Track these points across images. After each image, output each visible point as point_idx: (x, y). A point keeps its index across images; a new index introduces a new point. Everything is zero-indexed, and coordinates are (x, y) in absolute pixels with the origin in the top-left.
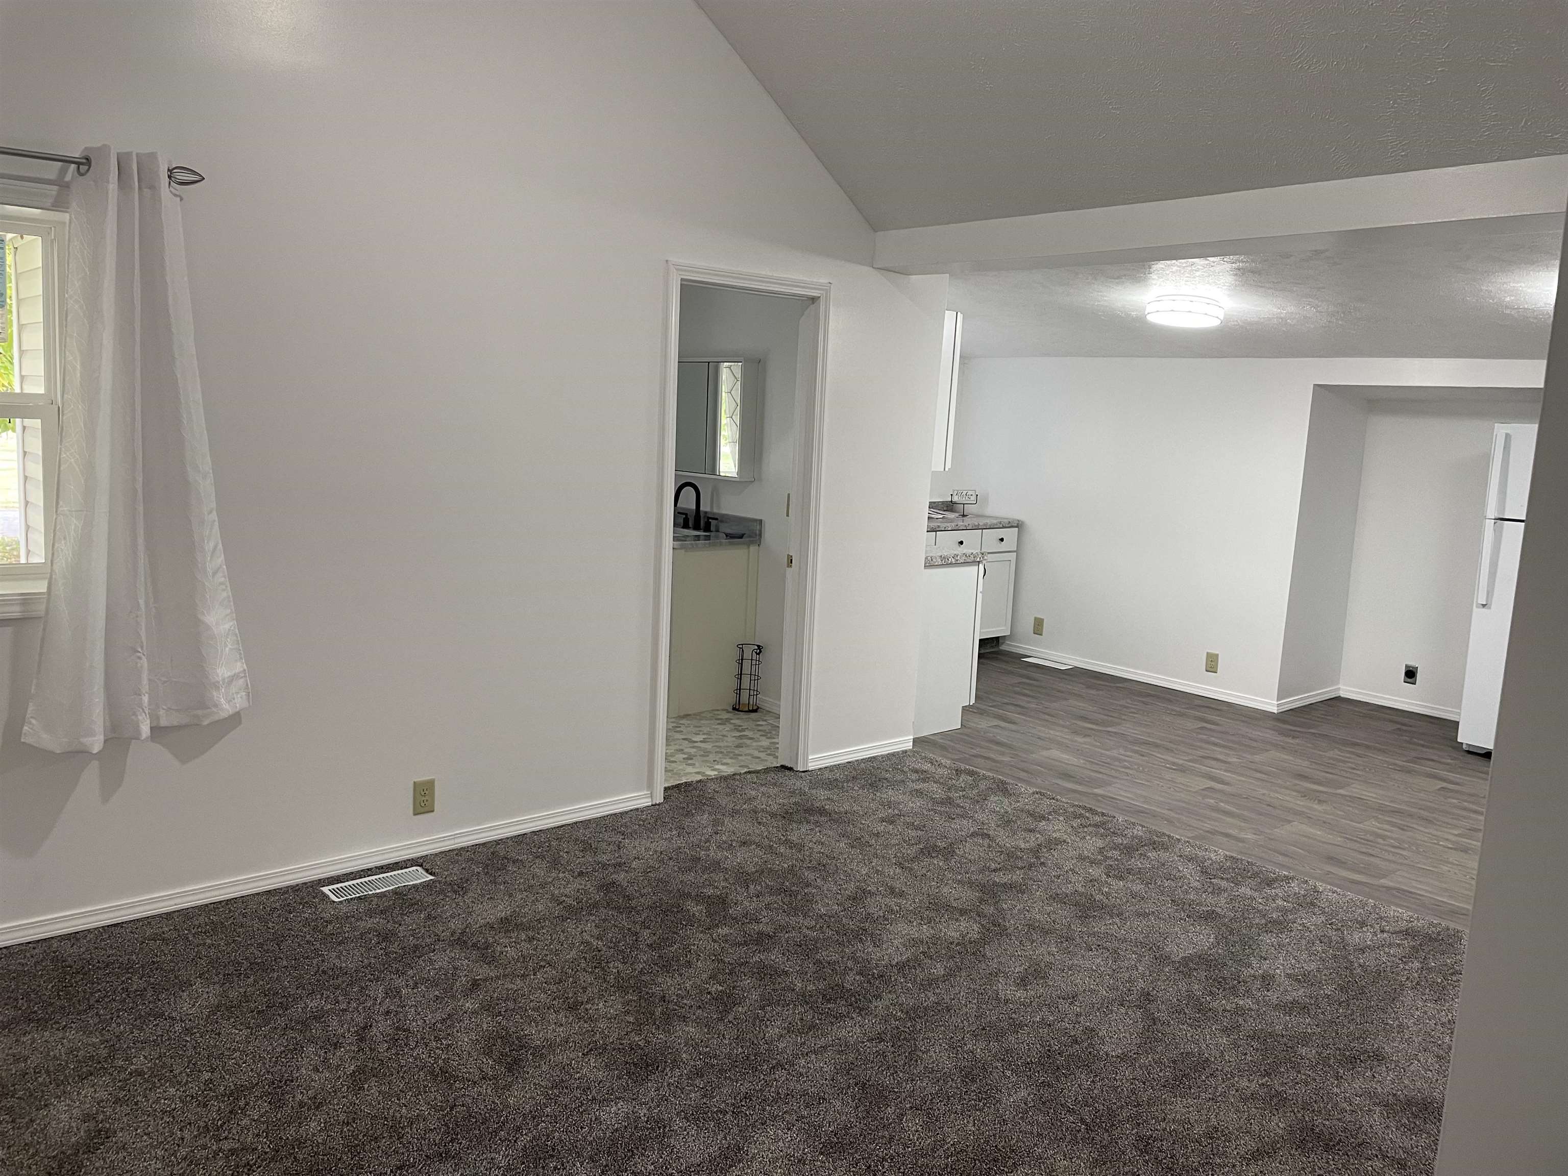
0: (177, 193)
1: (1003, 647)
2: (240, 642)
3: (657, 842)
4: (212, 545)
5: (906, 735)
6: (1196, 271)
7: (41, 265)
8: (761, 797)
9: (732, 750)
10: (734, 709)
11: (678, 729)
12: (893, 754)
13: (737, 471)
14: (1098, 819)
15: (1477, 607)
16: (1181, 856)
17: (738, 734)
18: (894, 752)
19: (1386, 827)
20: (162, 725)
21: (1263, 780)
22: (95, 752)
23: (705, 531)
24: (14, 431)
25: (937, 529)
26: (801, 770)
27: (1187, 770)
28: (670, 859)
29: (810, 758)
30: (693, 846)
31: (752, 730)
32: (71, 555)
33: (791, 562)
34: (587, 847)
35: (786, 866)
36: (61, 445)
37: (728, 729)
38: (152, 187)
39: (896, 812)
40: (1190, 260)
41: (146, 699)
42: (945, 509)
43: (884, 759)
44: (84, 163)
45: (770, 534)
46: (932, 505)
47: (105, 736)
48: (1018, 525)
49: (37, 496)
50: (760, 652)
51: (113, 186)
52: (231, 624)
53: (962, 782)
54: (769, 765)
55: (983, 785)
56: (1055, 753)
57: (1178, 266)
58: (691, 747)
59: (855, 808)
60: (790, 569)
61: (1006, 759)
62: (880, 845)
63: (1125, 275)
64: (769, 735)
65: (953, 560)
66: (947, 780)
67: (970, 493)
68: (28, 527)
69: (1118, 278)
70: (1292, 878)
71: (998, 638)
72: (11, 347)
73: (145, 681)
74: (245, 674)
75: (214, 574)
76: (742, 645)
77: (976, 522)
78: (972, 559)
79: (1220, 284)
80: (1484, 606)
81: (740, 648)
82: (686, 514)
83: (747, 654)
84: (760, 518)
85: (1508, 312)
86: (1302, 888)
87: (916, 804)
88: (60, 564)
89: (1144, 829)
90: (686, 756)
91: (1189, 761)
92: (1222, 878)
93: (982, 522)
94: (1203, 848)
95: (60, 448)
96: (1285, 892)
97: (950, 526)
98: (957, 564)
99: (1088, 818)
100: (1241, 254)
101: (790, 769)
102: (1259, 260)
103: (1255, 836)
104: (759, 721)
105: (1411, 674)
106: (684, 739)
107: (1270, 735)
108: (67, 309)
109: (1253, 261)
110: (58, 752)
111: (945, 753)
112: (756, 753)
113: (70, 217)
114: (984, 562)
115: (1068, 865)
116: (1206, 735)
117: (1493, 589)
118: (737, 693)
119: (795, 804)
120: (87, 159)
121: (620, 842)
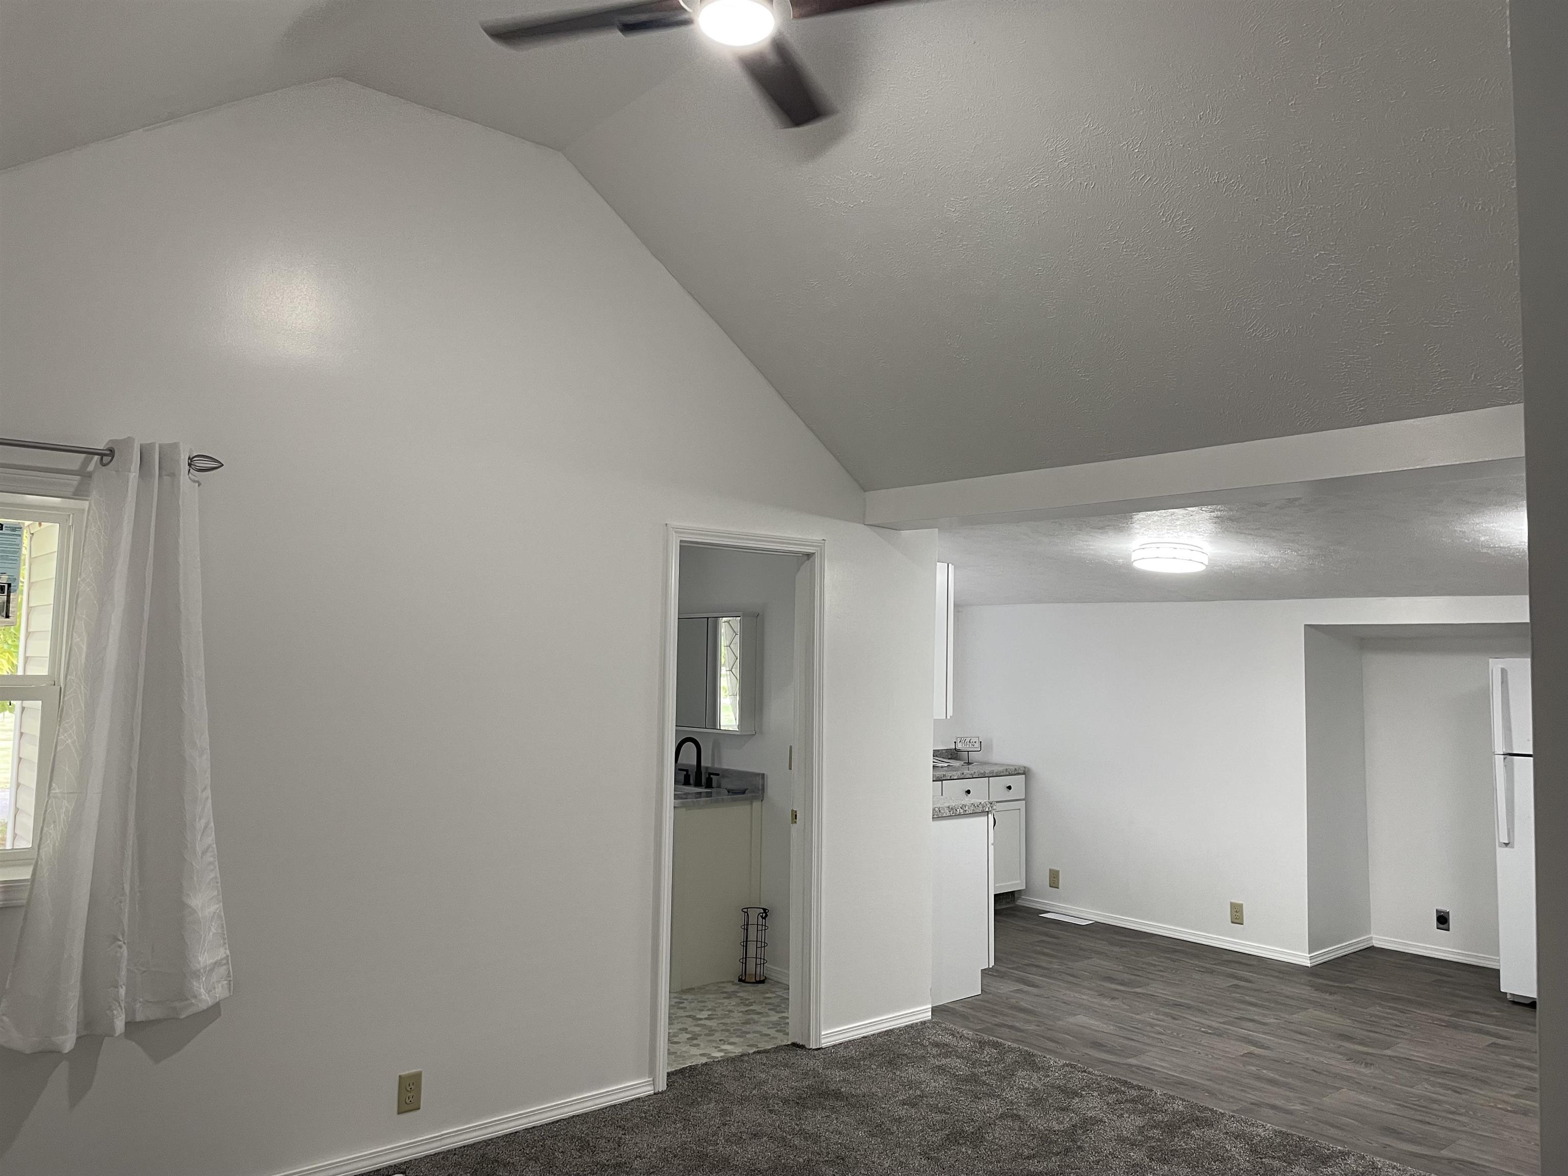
0: (196, 479)
1: (1020, 902)
2: (225, 925)
3: (660, 1137)
4: (203, 822)
5: (926, 1004)
6: (1177, 520)
7: (56, 550)
8: (772, 1081)
9: (739, 1028)
10: (740, 980)
11: (681, 1005)
12: (911, 1026)
13: (737, 724)
14: (1134, 1093)
15: (1500, 846)
16: (1227, 1133)
17: (745, 1009)
18: (912, 1024)
19: (1441, 1091)
20: (138, 1020)
21: (1304, 1042)
22: (66, 1051)
23: (707, 787)
24: (11, 711)
25: (943, 778)
26: (814, 1048)
27: (1223, 1034)
28: (675, 1156)
29: (823, 1033)
30: (699, 1140)
31: (761, 1003)
32: (59, 839)
33: (796, 819)
34: (584, 1146)
35: (801, 1160)
36: (59, 726)
37: (735, 1003)
38: (173, 475)
39: (918, 1092)
40: (1170, 510)
41: (122, 991)
42: (949, 757)
43: (902, 1032)
44: (108, 455)
45: (773, 789)
46: (937, 754)
47: (77, 1033)
48: (1025, 772)
49: (30, 778)
50: (766, 916)
51: (134, 475)
52: (218, 906)
53: (987, 1056)
54: (779, 1043)
55: (1010, 1058)
56: (1081, 1019)
57: (1159, 516)
58: (695, 1026)
59: (873, 1090)
60: (794, 825)
61: (1032, 1027)
62: (903, 1133)
63: (1108, 526)
64: (778, 1009)
65: (962, 811)
66: (971, 1053)
67: (973, 740)
68: (17, 810)
69: (1102, 528)
70: (1348, 1154)
71: (1013, 893)
72: (18, 630)
73: (124, 973)
74: (228, 961)
75: (204, 853)
76: (747, 908)
77: (982, 770)
78: (981, 809)
79: (1201, 532)
80: (1506, 844)
81: (745, 912)
82: (687, 771)
83: (753, 920)
84: (763, 772)
85: (1485, 550)
86: (1360, 1164)
87: (939, 1083)
88: (47, 850)
89: (1184, 1103)
90: (689, 1036)
91: (1224, 1023)
92: (1274, 1158)
93: (987, 769)
94: (1249, 1123)
95: (59, 729)
96: (1342, 1170)
97: (956, 774)
98: (966, 815)
99: (1124, 1092)
100: (1218, 504)
101: (802, 1047)
102: (1236, 508)
103: (1303, 1107)
104: (767, 993)
105: (1443, 920)
106: (687, 1016)
107: (1306, 992)
108: (78, 592)
109: (1231, 510)
110: (27, 1052)
111: (967, 1023)
112: (765, 1031)
113: (90, 504)
114: (994, 811)
115: (1107, 1148)
116: (1238, 993)
117: (1513, 828)
118: (743, 963)
119: (808, 1087)
120: (111, 450)
121: (620, 1138)
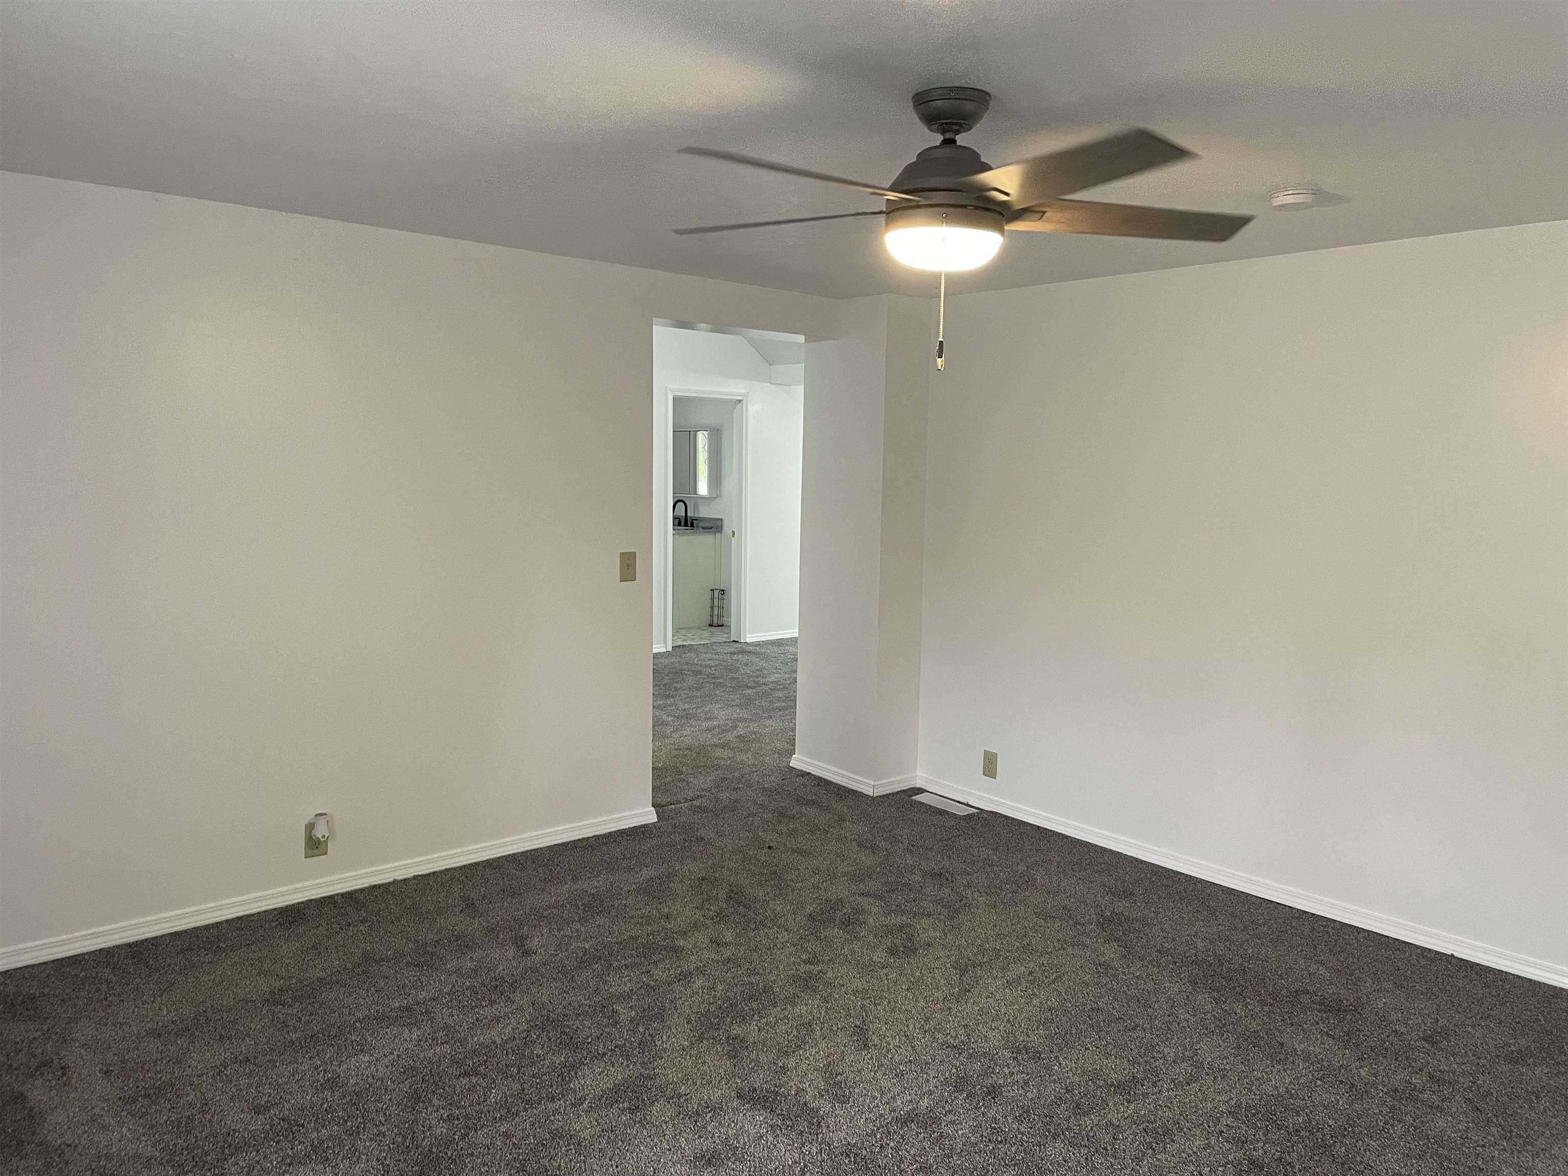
8: (722, 649)
10: (710, 625)
13: (707, 492)
17: (711, 633)
23: (690, 527)
26: (742, 642)
29: (747, 639)
31: (719, 632)
33: (733, 535)
37: (706, 632)
45: (727, 527)
50: (724, 593)
54: (725, 641)
60: (733, 538)
81: (712, 591)
82: (680, 518)
83: (716, 595)
84: (722, 518)
101: (738, 642)
104: (722, 627)
112: (719, 638)
118: (711, 617)
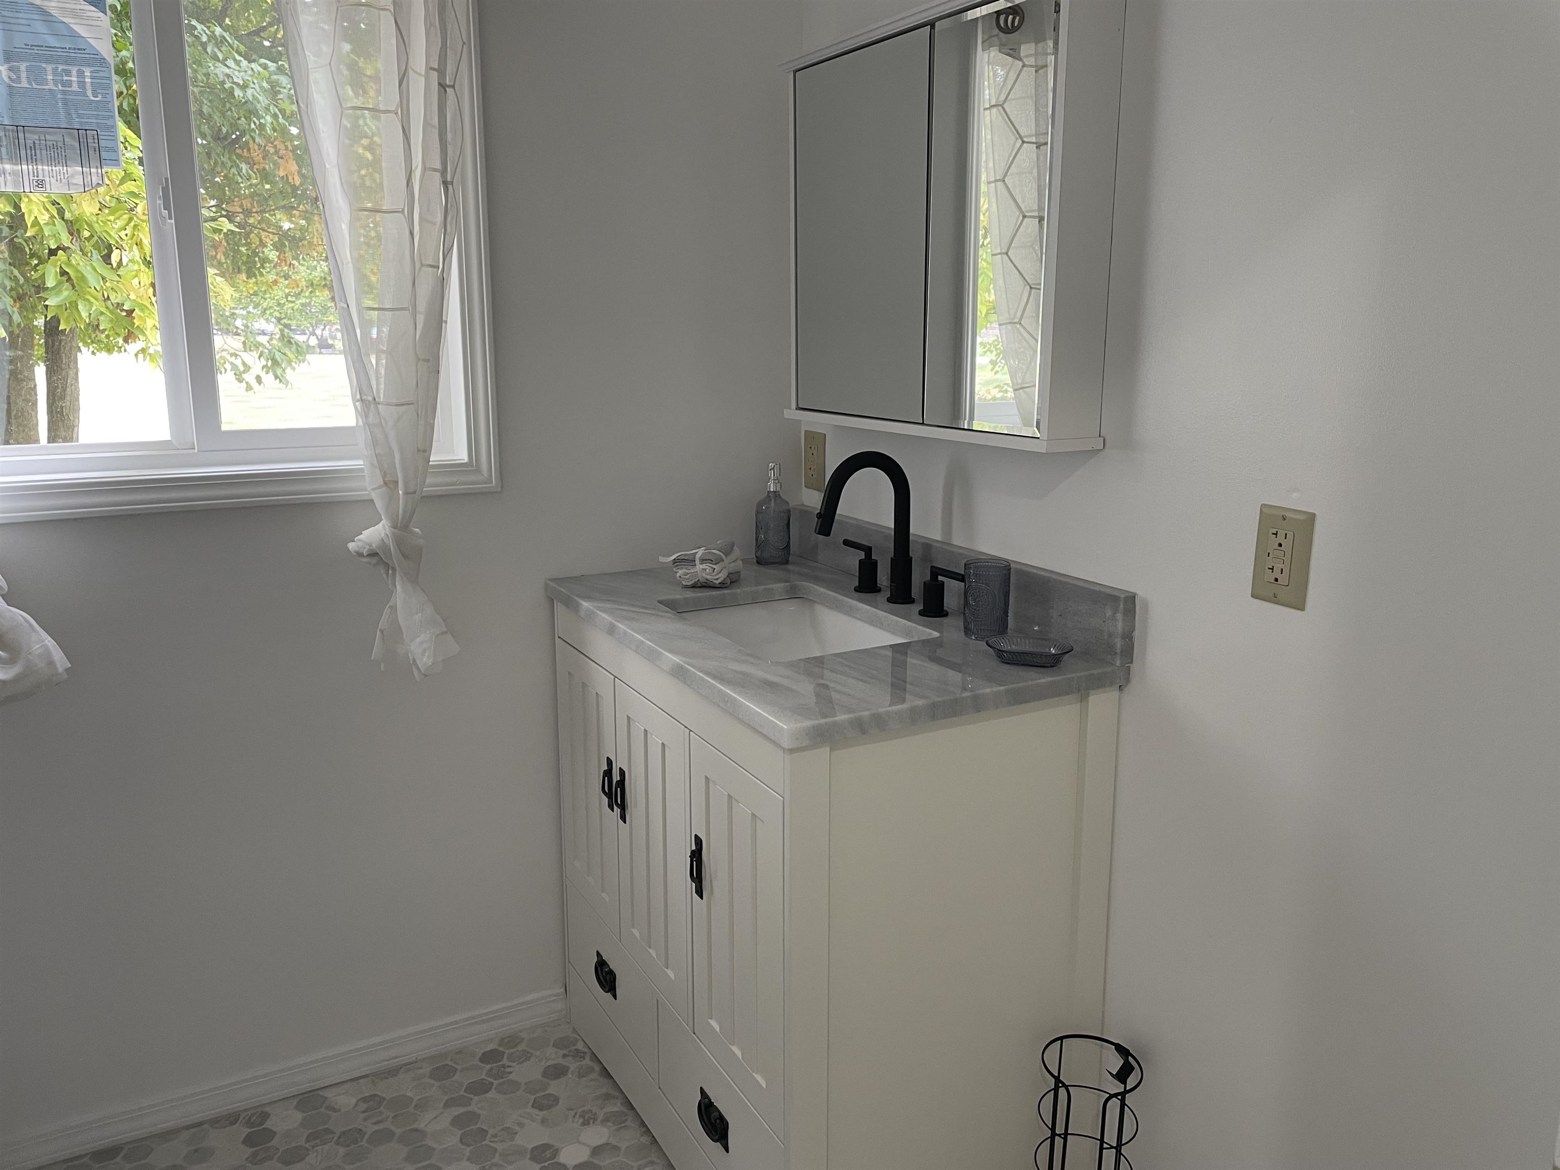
50: (1132, 1070)
76: (1059, 1035)
82: (868, 550)
84: (1132, 589)
